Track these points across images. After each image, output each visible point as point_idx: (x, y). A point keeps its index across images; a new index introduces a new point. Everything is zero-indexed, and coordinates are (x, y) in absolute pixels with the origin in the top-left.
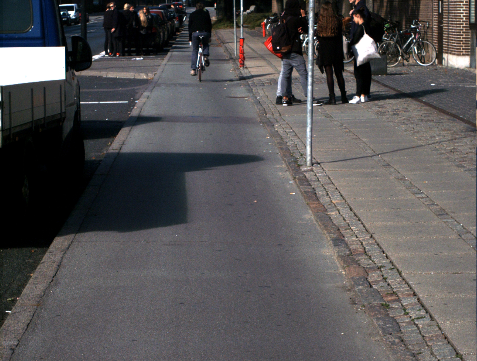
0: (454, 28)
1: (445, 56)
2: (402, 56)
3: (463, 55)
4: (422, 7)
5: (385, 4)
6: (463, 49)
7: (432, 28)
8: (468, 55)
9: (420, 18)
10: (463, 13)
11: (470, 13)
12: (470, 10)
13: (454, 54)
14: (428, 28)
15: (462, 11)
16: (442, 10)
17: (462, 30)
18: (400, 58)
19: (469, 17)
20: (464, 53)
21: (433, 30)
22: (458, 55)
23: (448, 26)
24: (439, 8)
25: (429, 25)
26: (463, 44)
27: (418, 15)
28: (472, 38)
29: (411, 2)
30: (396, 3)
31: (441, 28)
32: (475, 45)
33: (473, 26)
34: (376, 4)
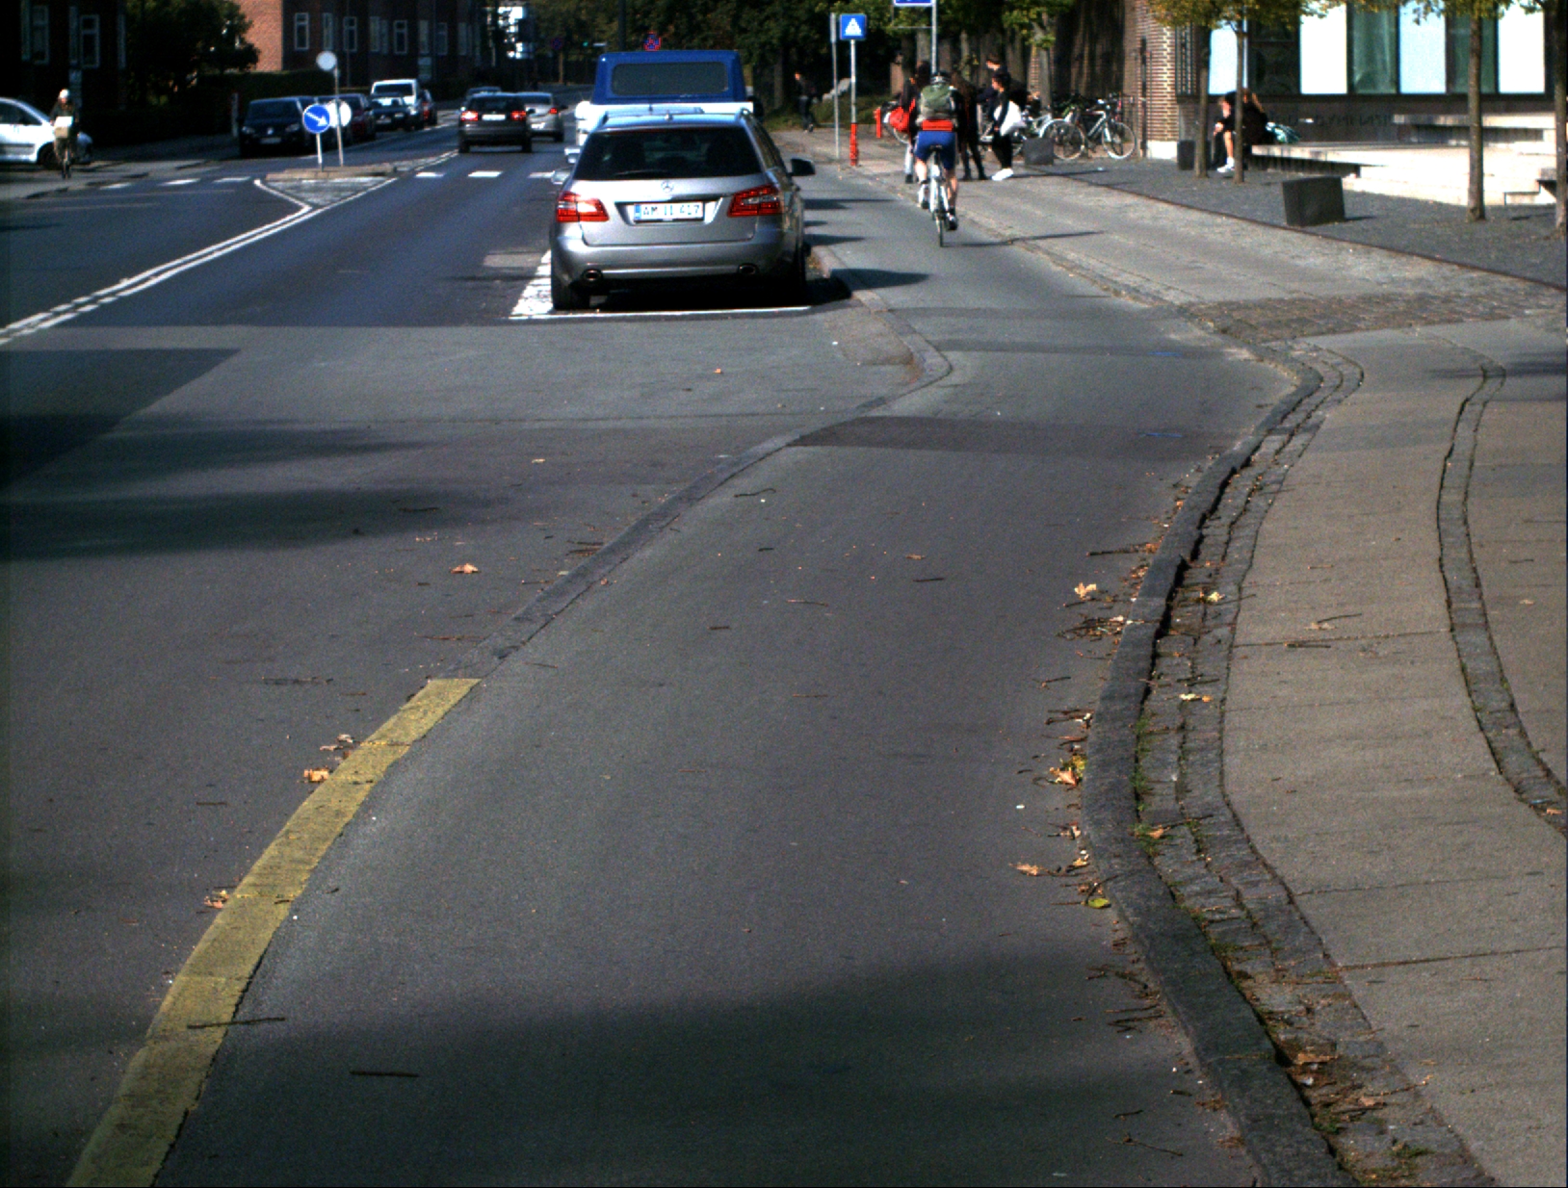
0: (1157, 103)
1: (1150, 144)
2: (1086, 145)
3: (1169, 140)
4: (1127, 75)
5: (1085, 70)
6: (1167, 132)
7: (1136, 104)
8: (1174, 140)
9: (1126, 91)
10: (1166, 81)
11: (1176, 80)
12: (1176, 77)
13: (1157, 140)
14: (1132, 104)
16: (1146, 78)
17: (1166, 104)
18: (1083, 147)
19: (1175, 86)
20: (1168, 137)
21: (1137, 108)
22: (1162, 140)
23: (1151, 101)
24: (1142, 74)
25: (1133, 100)
26: (1168, 124)
27: (1122, 85)
28: (1179, 116)
29: (1115, 68)
30: (1098, 69)
31: (1144, 105)
32: (1183, 126)
33: (1181, 99)
34: (1074, 71)
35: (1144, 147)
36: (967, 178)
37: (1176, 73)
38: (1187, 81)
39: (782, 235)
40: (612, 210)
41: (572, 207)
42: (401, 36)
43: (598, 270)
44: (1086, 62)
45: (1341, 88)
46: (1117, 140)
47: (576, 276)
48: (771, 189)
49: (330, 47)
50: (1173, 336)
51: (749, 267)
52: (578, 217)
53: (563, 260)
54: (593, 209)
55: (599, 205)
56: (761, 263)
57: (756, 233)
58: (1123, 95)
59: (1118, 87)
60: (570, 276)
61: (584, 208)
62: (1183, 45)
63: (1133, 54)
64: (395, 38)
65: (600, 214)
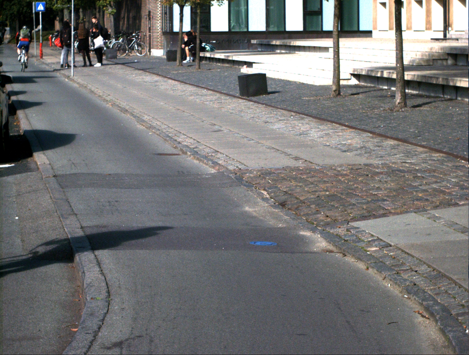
0: (155, 35)
1: (152, 50)
2: (128, 51)
3: (160, 49)
4: (142, 24)
5: (126, 22)
6: (160, 46)
7: (147, 35)
8: (162, 49)
9: (142, 30)
10: (159, 27)
11: (163, 26)
12: (162, 25)
13: (155, 49)
14: (145, 35)
15: (158, 26)
16: (151, 25)
17: (159, 35)
19: (162, 29)
20: (160, 48)
21: (147, 37)
22: (157, 49)
23: (153, 34)
24: (149, 24)
25: (145, 34)
26: (160, 43)
27: (141, 28)
28: (164, 40)
29: (137, 21)
30: (131, 22)
31: (150, 35)
32: (165, 43)
33: (165, 33)
34: (121, 23)
35: (150, 51)
36: (85, 65)
37: (163, 24)
38: (167, 27)
44: (126, 20)
45: (226, 29)
46: (140, 49)
50: (247, 209)
58: (141, 32)
59: (139, 29)
62: (166, 13)
63: (145, 17)
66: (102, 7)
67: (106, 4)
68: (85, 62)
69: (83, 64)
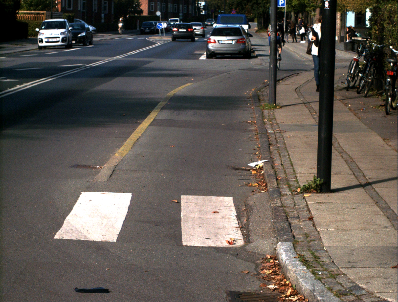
19: (340, 25)
22: (337, 36)
36: (293, 42)
37: (341, 22)
39: (246, 47)
40: (217, 41)
41: (210, 41)
42: (175, 8)
43: (214, 51)
47: (210, 53)
48: (244, 38)
49: (159, 10)
50: (306, 63)
51: (240, 52)
52: (211, 42)
53: (208, 50)
54: (213, 41)
55: (215, 41)
56: (242, 51)
57: (241, 46)
60: (209, 52)
61: (212, 41)
64: (174, 8)
65: (215, 42)
66: (308, 11)
67: (310, 10)
68: (293, 41)
69: (292, 41)
